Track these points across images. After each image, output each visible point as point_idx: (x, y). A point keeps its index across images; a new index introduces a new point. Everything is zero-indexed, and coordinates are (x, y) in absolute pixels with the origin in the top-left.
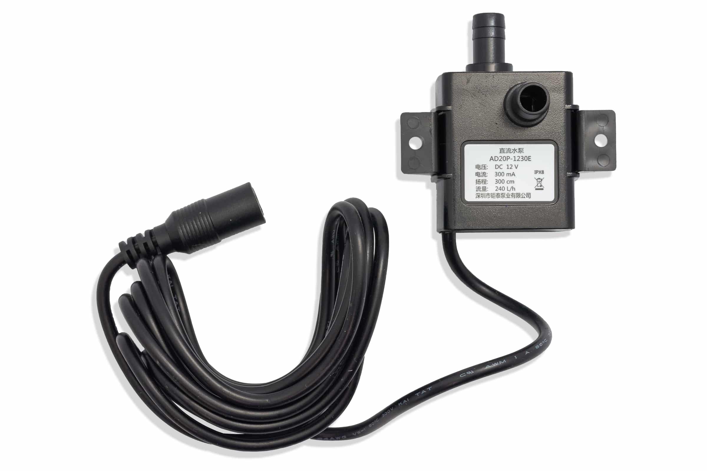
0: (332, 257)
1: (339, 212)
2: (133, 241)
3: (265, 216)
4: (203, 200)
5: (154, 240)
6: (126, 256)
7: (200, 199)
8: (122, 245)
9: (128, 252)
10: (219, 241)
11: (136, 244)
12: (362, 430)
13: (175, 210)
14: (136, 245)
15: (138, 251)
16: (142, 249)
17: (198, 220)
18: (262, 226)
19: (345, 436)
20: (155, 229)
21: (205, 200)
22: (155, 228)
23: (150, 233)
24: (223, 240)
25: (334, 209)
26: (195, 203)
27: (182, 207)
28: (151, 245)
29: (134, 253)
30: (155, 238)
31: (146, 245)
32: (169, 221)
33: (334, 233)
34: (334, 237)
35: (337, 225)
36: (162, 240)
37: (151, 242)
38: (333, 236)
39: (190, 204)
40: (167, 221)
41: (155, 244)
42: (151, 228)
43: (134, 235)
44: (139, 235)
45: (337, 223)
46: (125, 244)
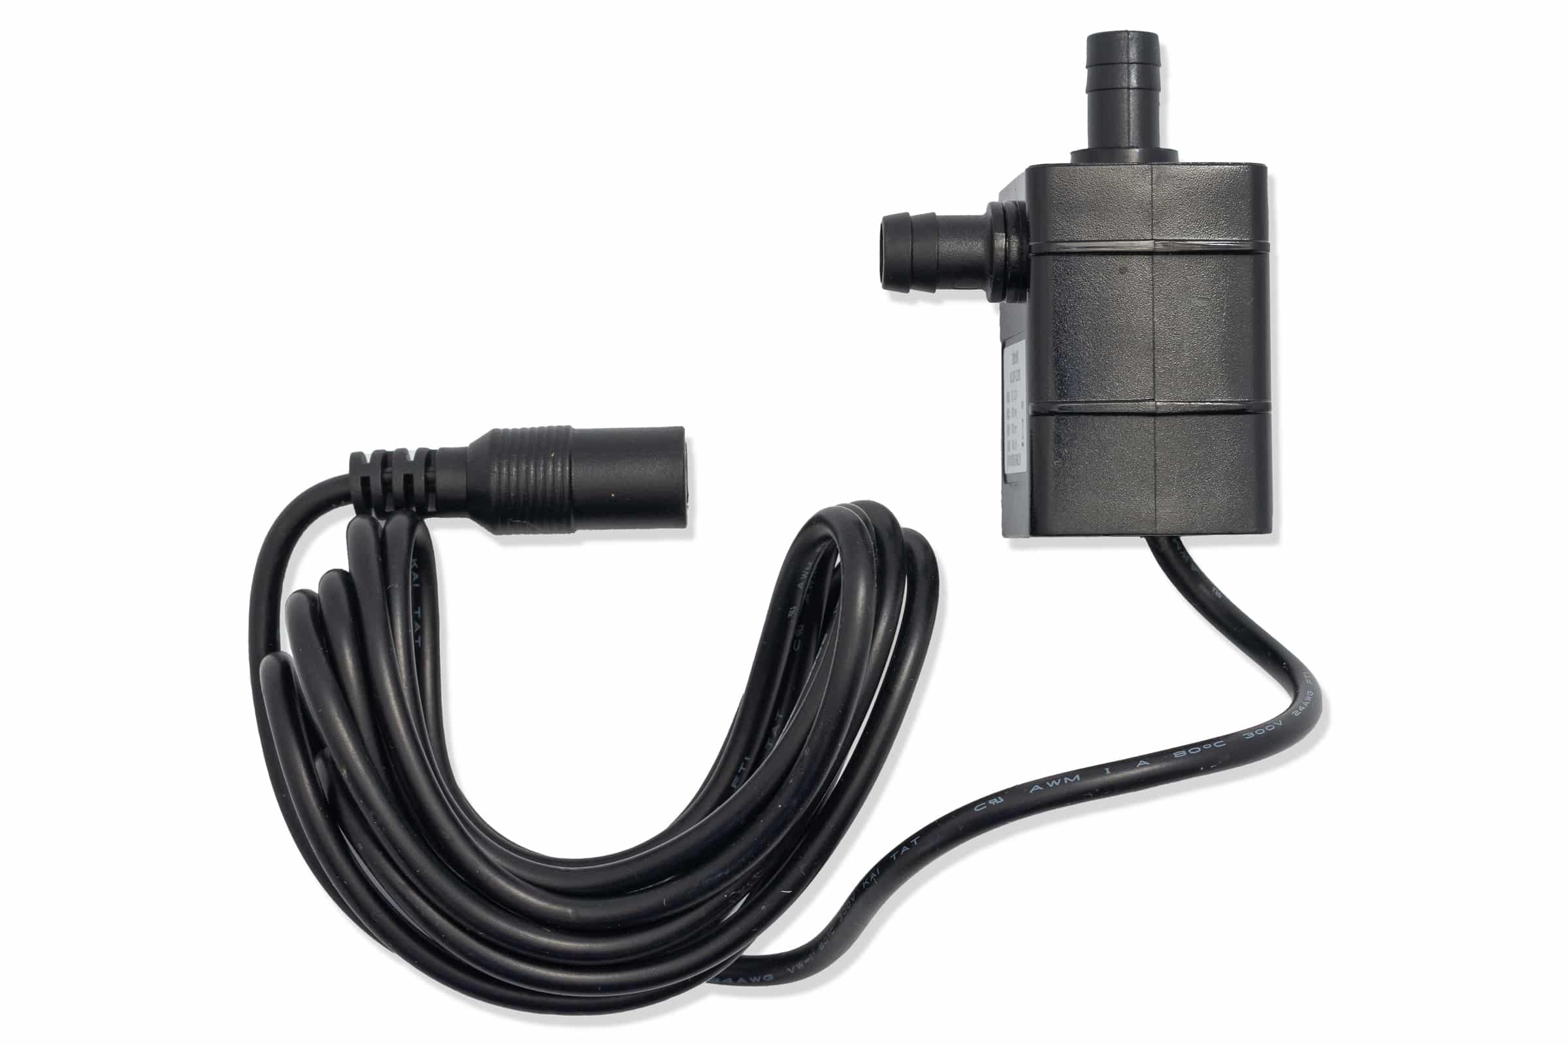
0: (790, 619)
1: (828, 531)
2: (385, 459)
4: (568, 428)
5: (430, 475)
6: (356, 488)
7: (563, 423)
8: (356, 460)
9: (365, 481)
10: (570, 529)
11: (389, 469)
12: (806, 958)
13: (501, 427)
14: (388, 473)
15: (387, 485)
16: (398, 485)
17: (542, 469)
18: (675, 533)
19: (771, 976)
20: (444, 451)
21: (574, 430)
22: (442, 450)
23: (428, 458)
24: (578, 532)
26: (550, 428)
27: (519, 427)
28: (419, 483)
29: (376, 485)
30: (434, 472)
31: (408, 479)
32: (478, 446)
33: (808, 568)
34: (806, 577)
35: (819, 555)
36: (449, 481)
37: (423, 478)
38: (803, 575)
39: (537, 425)
40: (472, 445)
41: (430, 485)
42: (434, 446)
43: (390, 448)
44: (403, 453)
46: (366, 461)
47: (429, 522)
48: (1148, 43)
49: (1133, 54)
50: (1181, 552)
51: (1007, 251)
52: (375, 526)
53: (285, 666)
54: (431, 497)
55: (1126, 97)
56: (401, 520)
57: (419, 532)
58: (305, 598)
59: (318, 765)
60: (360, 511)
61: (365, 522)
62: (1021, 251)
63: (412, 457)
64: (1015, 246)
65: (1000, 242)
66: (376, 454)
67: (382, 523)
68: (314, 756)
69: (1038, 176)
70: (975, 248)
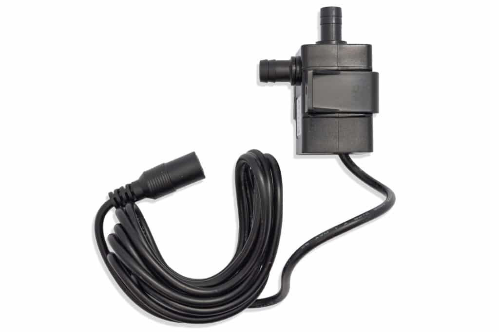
1: (243, 161)
2: (118, 191)
3: (205, 174)
5: (132, 191)
6: (113, 202)
7: (162, 163)
8: (110, 194)
9: (115, 199)
10: (175, 191)
11: (120, 193)
13: (146, 170)
15: (121, 197)
16: (124, 196)
18: (204, 180)
20: (133, 183)
21: (165, 164)
23: (129, 186)
24: (178, 190)
25: (240, 160)
26: (159, 166)
28: (130, 194)
29: (118, 199)
30: (133, 189)
31: (126, 194)
36: (138, 191)
37: (130, 192)
40: (140, 178)
41: (133, 193)
42: (130, 183)
43: (118, 188)
44: (122, 188)
45: (243, 168)
46: (113, 193)
47: (136, 203)
48: (338, 10)
49: (334, 13)
50: (349, 159)
51: (296, 70)
52: (123, 209)
53: (114, 255)
54: (135, 197)
55: (331, 26)
56: (128, 205)
57: (134, 206)
58: (112, 236)
59: (132, 277)
60: (117, 208)
61: (120, 210)
62: (300, 70)
63: (125, 187)
64: (298, 69)
65: (294, 68)
66: (115, 191)
67: (124, 208)
68: (130, 275)
69: (305, 48)
70: (286, 70)
